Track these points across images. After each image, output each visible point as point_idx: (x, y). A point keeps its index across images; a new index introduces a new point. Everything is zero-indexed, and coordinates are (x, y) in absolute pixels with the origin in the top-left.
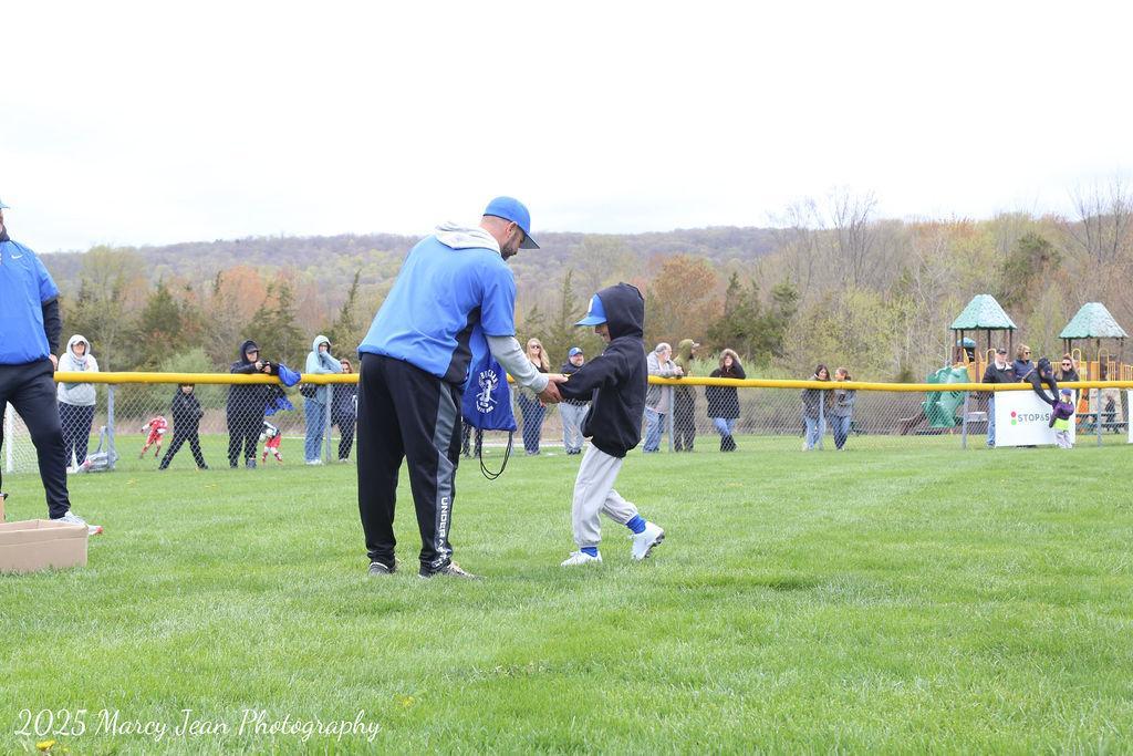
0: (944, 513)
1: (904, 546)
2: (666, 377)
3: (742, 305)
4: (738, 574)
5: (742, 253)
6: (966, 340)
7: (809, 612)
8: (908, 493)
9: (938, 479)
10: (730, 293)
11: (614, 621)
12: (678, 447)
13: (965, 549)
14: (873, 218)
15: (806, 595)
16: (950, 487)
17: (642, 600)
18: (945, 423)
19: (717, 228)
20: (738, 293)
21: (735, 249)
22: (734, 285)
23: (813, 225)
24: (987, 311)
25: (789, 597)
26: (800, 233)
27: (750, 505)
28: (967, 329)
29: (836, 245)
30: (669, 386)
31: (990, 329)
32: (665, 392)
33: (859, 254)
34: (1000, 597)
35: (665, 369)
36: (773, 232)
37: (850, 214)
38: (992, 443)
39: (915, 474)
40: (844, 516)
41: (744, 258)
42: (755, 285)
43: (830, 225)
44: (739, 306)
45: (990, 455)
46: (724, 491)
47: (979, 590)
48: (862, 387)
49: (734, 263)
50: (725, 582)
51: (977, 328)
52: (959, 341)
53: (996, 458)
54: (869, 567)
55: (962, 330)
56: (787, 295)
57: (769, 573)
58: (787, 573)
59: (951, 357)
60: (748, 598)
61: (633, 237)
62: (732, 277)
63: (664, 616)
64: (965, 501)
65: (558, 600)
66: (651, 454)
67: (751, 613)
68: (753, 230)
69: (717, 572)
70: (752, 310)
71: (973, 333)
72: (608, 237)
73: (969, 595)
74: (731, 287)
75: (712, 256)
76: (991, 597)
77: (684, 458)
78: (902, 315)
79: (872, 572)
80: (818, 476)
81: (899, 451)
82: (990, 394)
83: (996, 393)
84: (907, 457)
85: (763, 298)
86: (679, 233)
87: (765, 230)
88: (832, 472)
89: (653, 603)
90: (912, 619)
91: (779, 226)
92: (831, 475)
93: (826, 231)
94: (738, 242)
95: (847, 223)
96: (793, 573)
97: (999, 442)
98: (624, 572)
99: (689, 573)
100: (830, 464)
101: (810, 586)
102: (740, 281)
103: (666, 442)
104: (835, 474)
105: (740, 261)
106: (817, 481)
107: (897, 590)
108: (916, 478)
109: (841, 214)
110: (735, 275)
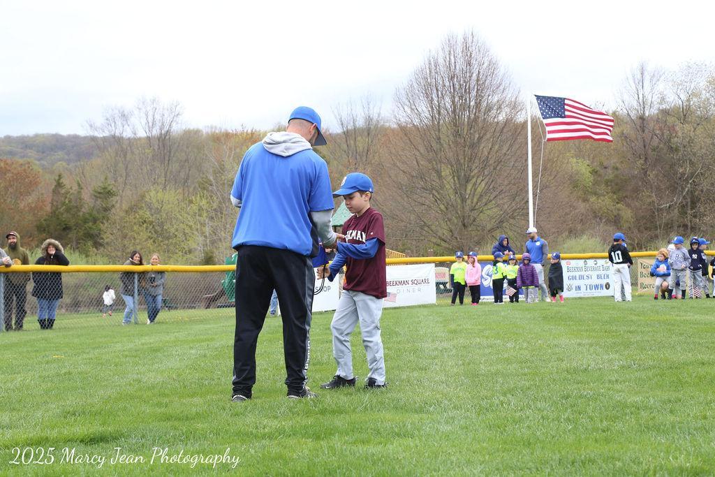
3: (67, 202)
5: (66, 157)
8: (205, 356)
10: (55, 192)
12: (8, 327)
14: (177, 128)
15: (112, 446)
19: (44, 136)
20: (63, 191)
21: (60, 154)
22: (59, 185)
23: (127, 134)
25: (96, 450)
26: (116, 140)
27: (70, 373)
29: (148, 150)
33: (167, 159)
36: (93, 139)
37: (158, 124)
38: (273, 312)
39: (212, 339)
40: (151, 378)
41: (69, 161)
43: (142, 134)
44: (64, 202)
45: (274, 322)
46: (47, 363)
48: (170, 269)
49: (60, 166)
53: (277, 324)
56: (106, 194)
62: (57, 178)
68: (76, 137)
70: (77, 207)
73: (246, 436)
74: (56, 187)
75: (40, 160)
76: (264, 437)
77: (13, 336)
78: (200, 209)
80: (131, 345)
81: (202, 321)
84: (207, 326)
85: (86, 196)
86: (8, 140)
87: (85, 138)
88: (143, 341)
91: (99, 134)
92: (143, 344)
93: (140, 139)
94: (62, 148)
95: (156, 132)
100: (142, 335)
102: (64, 181)
104: (146, 344)
105: (64, 164)
106: (130, 350)
108: (212, 344)
109: (151, 124)
110: (60, 176)
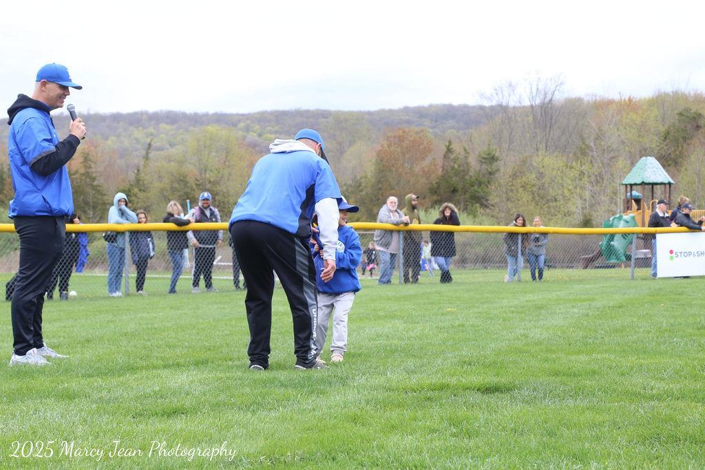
0: (616, 331)
1: (583, 358)
2: (397, 224)
3: (456, 166)
4: (453, 381)
5: (456, 125)
6: (635, 193)
7: (508, 410)
8: (587, 315)
9: (611, 304)
10: (446, 157)
11: (354, 420)
12: (406, 280)
13: (632, 359)
14: (560, 97)
15: (507, 396)
16: (621, 310)
17: (377, 402)
18: (618, 258)
19: (437, 106)
20: (452, 157)
21: (451, 123)
22: (449, 150)
23: (512, 102)
24: (652, 170)
25: (492, 399)
26: (502, 109)
27: (463, 326)
28: (636, 184)
29: (531, 118)
30: (399, 231)
31: (653, 184)
32: (395, 236)
33: (548, 125)
34: (659, 398)
35: (395, 218)
36: (482, 108)
37: (541, 94)
38: (655, 275)
39: (593, 300)
40: (537, 334)
41: (458, 129)
42: (465, 150)
43: (527, 103)
44: (454, 167)
45: (654, 285)
46: (442, 314)
47: (642, 392)
48: (551, 231)
49: (450, 133)
50: (442, 388)
51: (643, 184)
52: (629, 194)
53: (657, 287)
54: (556, 374)
55: (631, 185)
56: (492, 159)
57: (477, 380)
58: (490, 379)
59: (622, 208)
60: (460, 400)
61: (370, 113)
62: (447, 144)
63: (394, 415)
64: (633, 322)
65: (310, 402)
66: (385, 286)
67: (462, 412)
68: (466, 107)
69: (435, 380)
70: (464, 171)
71: (639, 187)
72: (351, 113)
73: (634, 396)
74: (447, 152)
75: (433, 128)
76: (652, 398)
77: (411, 289)
78: (582, 173)
79: (558, 379)
80: (516, 302)
81: (581, 281)
82: (653, 236)
83: (658, 236)
84: (588, 286)
85: (473, 161)
86: (406, 110)
87: (473, 107)
88: (528, 298)
89: (385, 405)
90: (589, 415)
91: (487, 104)
92: (527, 301)
93: (524, 107)
94: (454, 117)
95: (538, 102)
96: (496, 380)
97: (659, 275)
98: (363, 381)
99: (414, 381)
100: (526, 292)
101: (509, 390)
102: (456, 147)
103: (397, 276)
104: (530, 301)
105: (454, 131)
106: (516, 306)
107: (577, 393)
108: (593, 304)
109: (534, 94)
110: (450, 142)
